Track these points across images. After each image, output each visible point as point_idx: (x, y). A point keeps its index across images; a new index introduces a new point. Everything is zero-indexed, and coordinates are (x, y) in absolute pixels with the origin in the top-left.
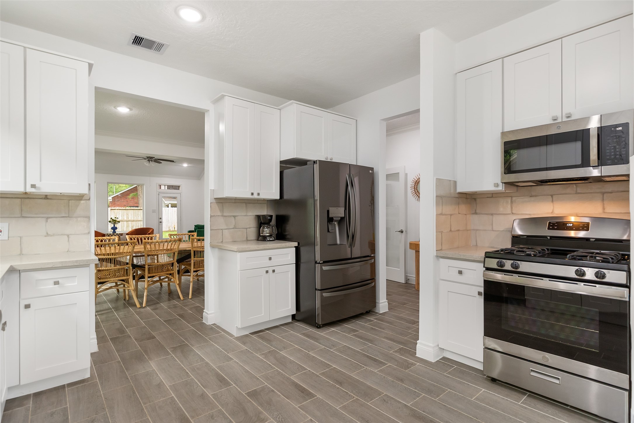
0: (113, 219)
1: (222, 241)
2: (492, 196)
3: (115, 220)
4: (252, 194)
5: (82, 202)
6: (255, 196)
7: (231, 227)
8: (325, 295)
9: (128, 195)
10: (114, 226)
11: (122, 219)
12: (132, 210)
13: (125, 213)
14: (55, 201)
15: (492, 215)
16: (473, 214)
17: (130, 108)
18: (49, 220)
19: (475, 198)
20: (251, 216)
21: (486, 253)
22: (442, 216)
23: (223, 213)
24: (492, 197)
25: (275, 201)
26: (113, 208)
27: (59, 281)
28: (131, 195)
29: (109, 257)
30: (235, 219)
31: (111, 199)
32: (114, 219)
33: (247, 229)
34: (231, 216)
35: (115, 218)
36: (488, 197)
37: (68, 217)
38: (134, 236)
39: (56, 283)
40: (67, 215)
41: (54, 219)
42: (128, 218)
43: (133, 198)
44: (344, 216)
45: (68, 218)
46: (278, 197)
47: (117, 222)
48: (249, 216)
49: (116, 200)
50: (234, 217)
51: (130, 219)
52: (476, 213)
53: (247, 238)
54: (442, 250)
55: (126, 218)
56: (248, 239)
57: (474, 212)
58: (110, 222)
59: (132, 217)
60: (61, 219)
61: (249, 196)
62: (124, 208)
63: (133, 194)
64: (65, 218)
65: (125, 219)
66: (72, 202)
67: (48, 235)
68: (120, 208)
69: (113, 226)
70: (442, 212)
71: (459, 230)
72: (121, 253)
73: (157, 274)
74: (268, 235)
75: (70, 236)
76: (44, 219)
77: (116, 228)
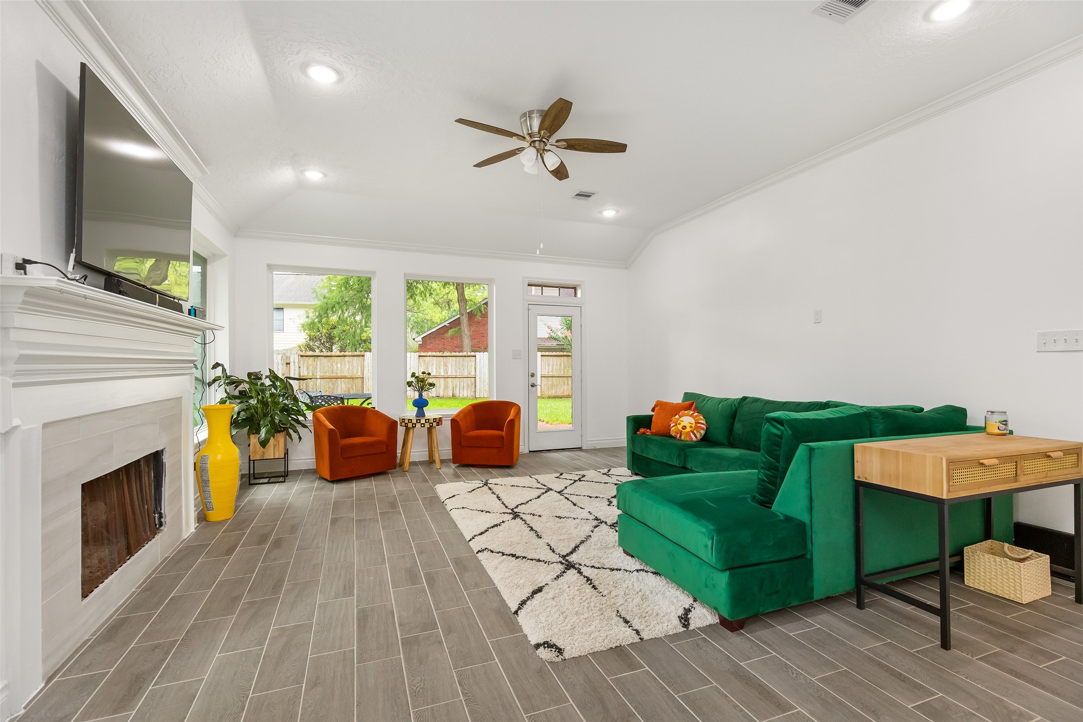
0: (417, 377)
3: (423, 380)
9: (446, 332)
10: (421, 395)
11: (438, 374)
12: (453, 358)
13: (442, 363)
26: (422, 354)
28: (451, 332)
31: (421, 340)
32: (422, 376)
35: (424, 373)
42: (447, 373)
43: (453, 337)
47: (428, 386)
49: (428, 342)
51: (449, 373)
55: (444, 373)
58: (410, 384)
59: (453, 371)
62: (441, 354)
63: (454, 329)
65: (442, 374)
68: (434, 354)
69: (416, 395)
77: (426, 403)
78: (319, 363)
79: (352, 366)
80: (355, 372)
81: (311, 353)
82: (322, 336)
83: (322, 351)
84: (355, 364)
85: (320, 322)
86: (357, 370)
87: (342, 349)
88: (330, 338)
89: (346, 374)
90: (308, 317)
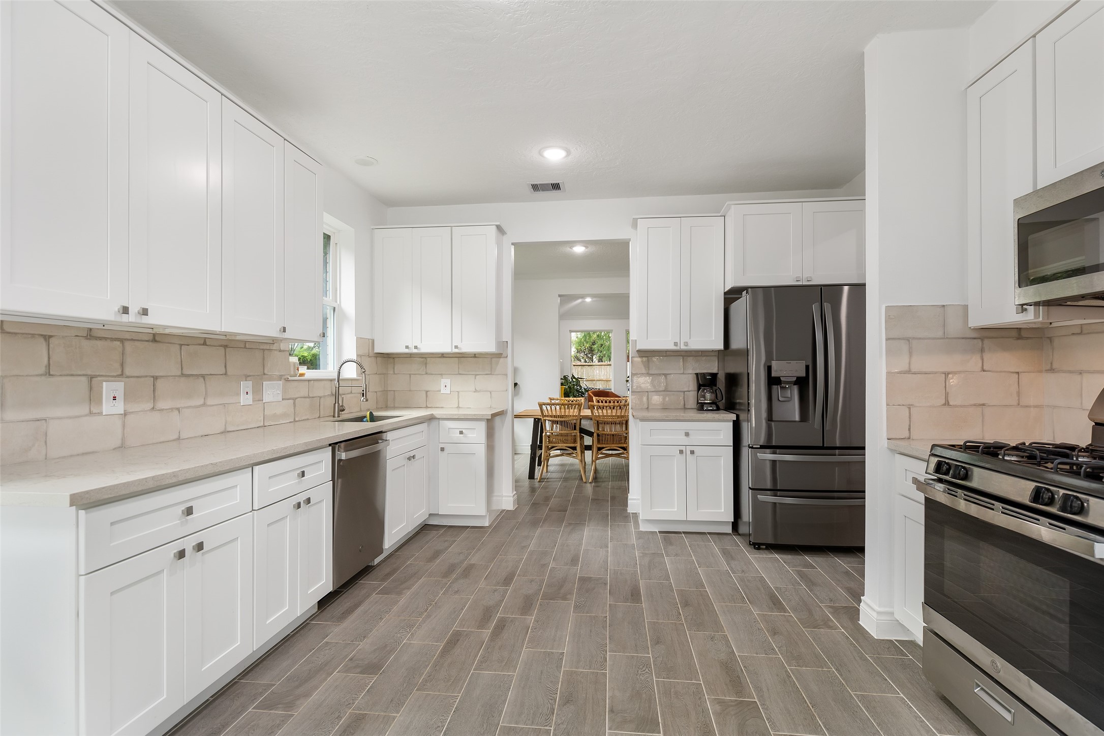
1: (647, 407)
2: (1082, 331)
4: (676, 344)
5: (501, 359)
6: (683, 347)
7: (661, 389)
8: (761, 497)
14: (481, 359)
15: (1081, 373)
16: (1047, 371)
17: (585, 247)
18: (477, 377)
19: (1049, 336)
20: (691, 374)
21: (934, 446)
22: (910, 375)
23: (649, 370)
24: (1081, 333)
25: (719, 351)
27: (462, 431)
29: (556, 419)
30: (666, 378)
33: (684, 392)
34: (660, 374)
36: (1073, 334)
37: (491, 374)
38: (602, 398)
39: (461, 433)
40: (490, 373)
41: (481, 376)
44: (804, 375)
45: (491, 376)
46: (721, 346)
48: (688, 374)
50: (665, 375)
52: (1052, 370)
53: (684, 405)
54: (909, 438)
56: (686, 407)
57: (1048, 367)
60: (486, 376)
61: (672, 347)
64: (488, 375)
66: (494, 360)
67: (476, 391)
70: (910, 368)
71: (984, 405)
72: (567, 416)
73: (607, 446)
74: (708, 401)
75: (492, 393)
76: (474, 376)
78: (585, 370)
79: (607, 372)
80: (608, 377)
81: (579, 363)
82: (585, 349)
83: (586, 362)
84: (608, 371)
85: (585, 340)
86: (610, 376)
87: (600, 360)
88: (591, 350)
89: (602, 378)
90: (577, 337)
